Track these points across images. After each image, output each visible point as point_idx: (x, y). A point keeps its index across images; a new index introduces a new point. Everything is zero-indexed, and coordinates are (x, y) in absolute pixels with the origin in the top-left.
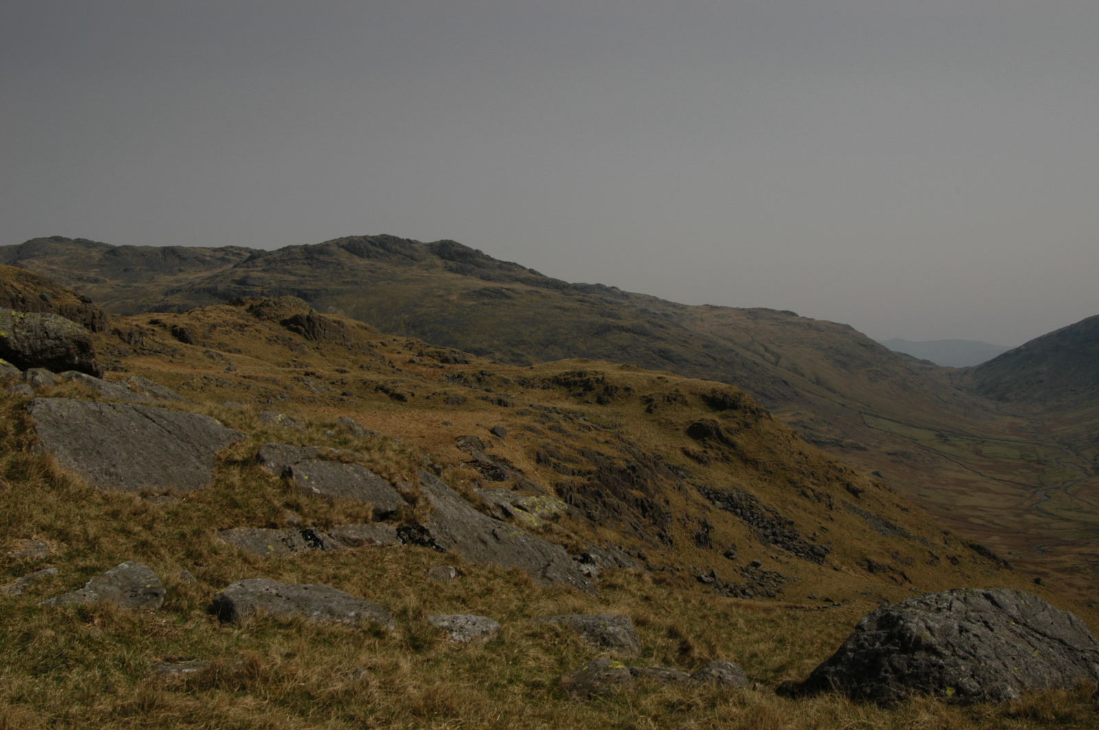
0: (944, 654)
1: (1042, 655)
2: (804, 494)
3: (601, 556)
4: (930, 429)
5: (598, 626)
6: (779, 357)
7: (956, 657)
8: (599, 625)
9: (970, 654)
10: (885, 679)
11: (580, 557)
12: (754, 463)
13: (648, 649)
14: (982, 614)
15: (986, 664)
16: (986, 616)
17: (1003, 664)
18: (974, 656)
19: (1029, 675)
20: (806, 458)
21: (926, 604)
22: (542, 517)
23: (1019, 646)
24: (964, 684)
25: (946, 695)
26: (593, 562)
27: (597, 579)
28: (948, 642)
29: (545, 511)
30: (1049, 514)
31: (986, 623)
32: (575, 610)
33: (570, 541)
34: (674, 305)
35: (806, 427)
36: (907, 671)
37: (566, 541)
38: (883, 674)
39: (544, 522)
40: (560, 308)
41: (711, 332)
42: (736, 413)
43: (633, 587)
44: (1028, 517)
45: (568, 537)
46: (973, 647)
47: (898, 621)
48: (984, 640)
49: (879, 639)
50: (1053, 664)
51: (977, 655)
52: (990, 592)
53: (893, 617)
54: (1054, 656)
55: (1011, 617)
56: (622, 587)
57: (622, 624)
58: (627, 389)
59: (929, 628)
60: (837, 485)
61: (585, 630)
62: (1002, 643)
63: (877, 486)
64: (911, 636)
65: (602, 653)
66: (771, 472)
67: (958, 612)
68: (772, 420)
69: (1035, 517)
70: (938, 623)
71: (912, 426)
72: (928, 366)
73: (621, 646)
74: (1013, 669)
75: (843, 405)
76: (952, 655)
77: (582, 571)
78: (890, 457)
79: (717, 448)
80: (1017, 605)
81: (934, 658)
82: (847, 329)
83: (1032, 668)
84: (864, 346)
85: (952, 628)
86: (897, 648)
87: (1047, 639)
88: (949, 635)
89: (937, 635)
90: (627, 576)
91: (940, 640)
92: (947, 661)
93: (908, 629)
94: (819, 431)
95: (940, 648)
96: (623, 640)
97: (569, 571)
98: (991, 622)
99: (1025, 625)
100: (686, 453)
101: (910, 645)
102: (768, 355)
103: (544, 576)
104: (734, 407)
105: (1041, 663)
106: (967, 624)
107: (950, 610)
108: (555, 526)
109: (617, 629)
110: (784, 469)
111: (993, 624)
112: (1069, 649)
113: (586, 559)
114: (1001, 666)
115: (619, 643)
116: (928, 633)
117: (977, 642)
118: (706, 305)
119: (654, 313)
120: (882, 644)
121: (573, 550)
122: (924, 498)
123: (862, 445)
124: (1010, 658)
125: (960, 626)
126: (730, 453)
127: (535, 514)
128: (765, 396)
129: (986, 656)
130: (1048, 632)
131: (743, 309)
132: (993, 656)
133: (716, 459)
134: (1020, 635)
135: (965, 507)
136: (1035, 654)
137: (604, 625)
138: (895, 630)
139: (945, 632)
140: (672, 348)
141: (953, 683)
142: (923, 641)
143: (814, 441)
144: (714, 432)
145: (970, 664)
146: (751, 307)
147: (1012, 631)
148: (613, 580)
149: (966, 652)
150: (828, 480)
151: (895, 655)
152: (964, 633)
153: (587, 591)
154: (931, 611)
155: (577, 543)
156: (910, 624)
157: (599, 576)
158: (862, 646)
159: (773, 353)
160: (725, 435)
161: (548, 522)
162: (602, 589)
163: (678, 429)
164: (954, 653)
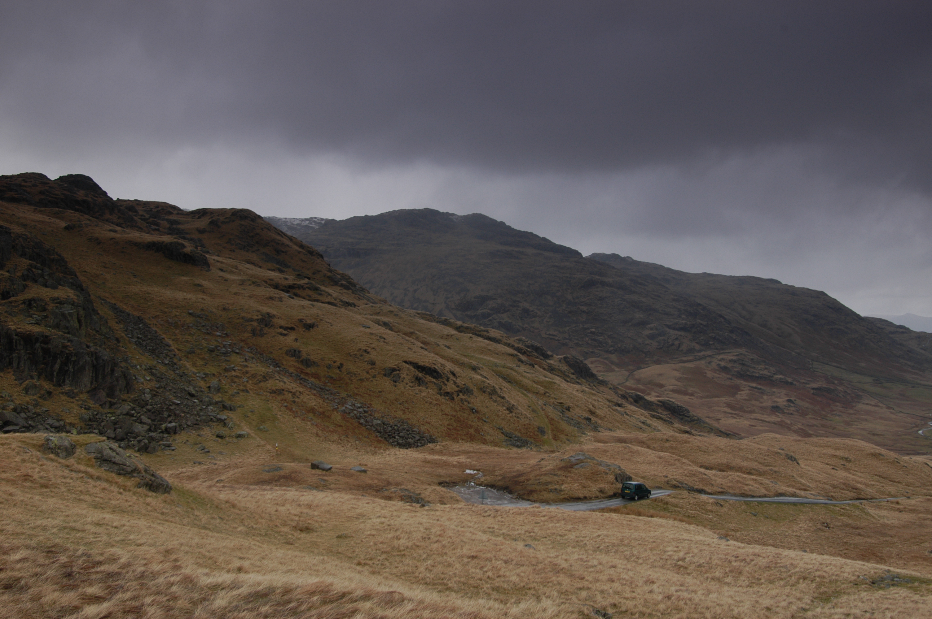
4: (871, 376)
6: (753, 315)
34: (675, 272)
71: (856, 373)
72: (901, 330)
75: (799, 354)
78: (812, 391)
82: (821, 294)
84: (833, 308)
94: (754, 368)
102: (744, 314)
118: (704, 273)
146: (742, 275)
159: (749, 312)
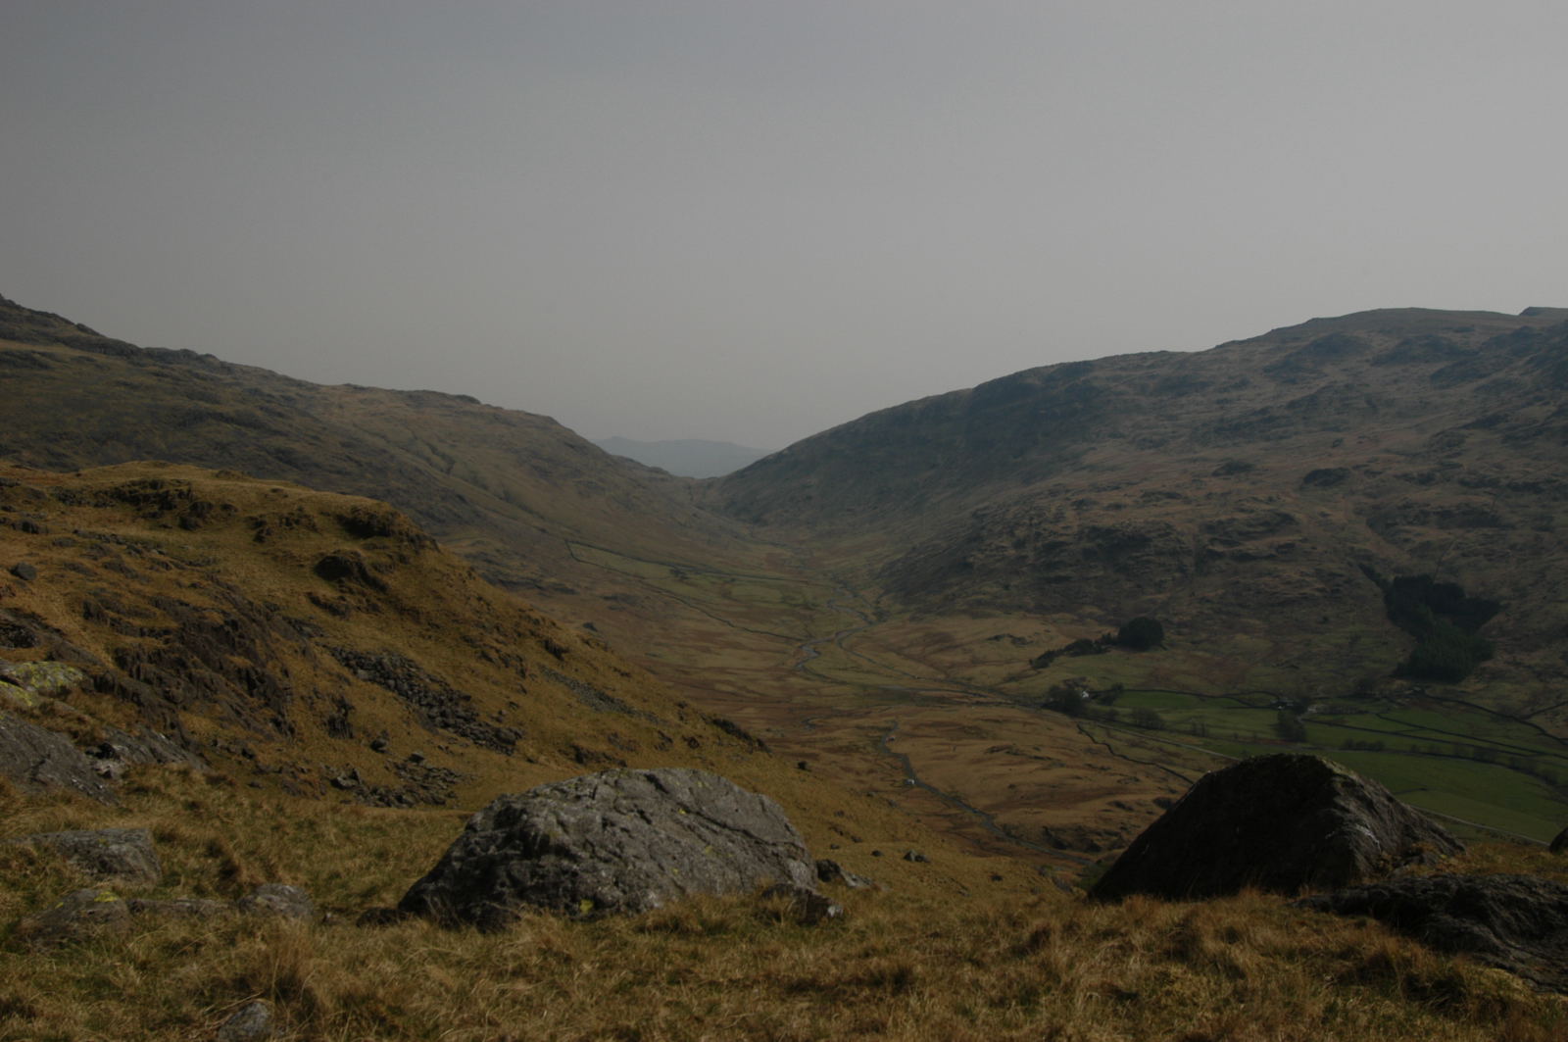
0: (580, 857)
1: (717, 852)
2: (485, 656)
3: (129, 746)
4: (663, 564)
5: (96, 846)
6: (451, 462)
7: (596, 860)
8: (97, 843)
9: (615, 854)
10: (502, 894)
11: (96, 750)
12: (414, 614)
13: (175, 874)
14: (636, 802)
15: (634, 866)
16: (643, 804)
17: (660, 866)
18: (620, 857)
19: (693, 878)
20: (488, 604)
21: (563, 791)
22: (41, 692)
23: (684, 842)
24: (604, 895)
25: (581, 911)
26: (116, 757)
27: (121, 781)
28: (587, 841)
29: (47, 684)
30: (819, 675)
31: (642, 813)
32: (68, 825)
33: (83, 727)
34: (299, 384)
35: (490, 562)
36: (529, 883)
37: (75, 726)
38: (498, 888)
39: (42, 699)
40: (126, 384)
41: (355, 425)
42: (387, 541)
43: (175, 790)
44: (793, 680)
45: (80, 720)
46: (620, 845)
47: (521, 815)
48: (635, 835)
49: (494, 841)
50: (729, 863)
51: (624, 855)
52: (655, 772)
53: (515, 810)
54: (732, 852)
55: (681, 805)
56: (157, 791)
57: (133, 840)
58: (226, 507)
59: (561, 823)
60: (531, 642)
61: (76, 851)
62: (661, 839)
63: (587, 643)
64: (536, 836)
65: (99, 884)
66: (438, 627)
67: (604, 800)
68: (439, 551)
69: (801, 681)
70: (574, 816)
71: (639, 559)
72: (660, 476)
73: (130, 872)
74: (673, 872)
75: (543, 531)
76: (591, 857)
77: (98, 770)
78: (609, 603)
79: (359, 593)
80: (690, 789)
81: (565, 863)
82: (547, 424)
83: (699, 869)
84: (572, 447)
85: (592, 821)
86: (518, 852)
87: (726, 831)
88: (588, 831)
89: (571, 831)
90: (167, 773)
91: (575, 838)
92: (583, 865)
93: (533, 825)
94: (508, 567)
95: (574, 849)
96: (133, 863)
97: (75, 771)
98: (648, 812)
99: (698, 814)
100: (315, 600)
101: (534, 846)
102: (436, 459)
103: (34, 779)
104: (384, 532)
105: (712, 862)
106: (614, 816)
107: (593, 798)
108: (59, 705)
109: (125, 848)
110: (456, 621)
111: (652, 814)
112: (757, 842)
113: (106, 752)
114: (656, 868)
115: (127, 868)
116: (560, 830)
117: (624, 838)
118: (348, 385)
119: (269, 395)
120: (499, 848)
121: (82, 740)
122: (655, 659)
123: (569, 586)
124: (670, 857)
125: (604, 819)
126: (379, 599)
127: (30, 689)
128: (432, 517)
129: (635, 857)
130: (730, 822)
131: (401, 392)
132: (646, 855)
133: (359, 608)
134: (689, 827)
135: (709, 669)
136: (706, 851)
137: (105, 844)
138: (517, 828)
139: (583, 827)
140: (296, 446)
141: (590, 894)
142: (553, 841)
143: (502, 582)
144: (356, 570)
145: (613, 868)
146: (413, 389)
147: (678, 822)
148: (145, 781)
149: (610, 852)
150: (519, 635)
151: (514, 862)
152: (608, 828)
153: (101, 798)
154: (566, 800)
155: (93, 730)
156: (536, 819)
157: (124, 776)
158: (471, 853)
159: (443, 456)
160: (372, 573)
161: (49, 700)
162: (128, 794)
163: (302, 566)
164: (594, 855)
